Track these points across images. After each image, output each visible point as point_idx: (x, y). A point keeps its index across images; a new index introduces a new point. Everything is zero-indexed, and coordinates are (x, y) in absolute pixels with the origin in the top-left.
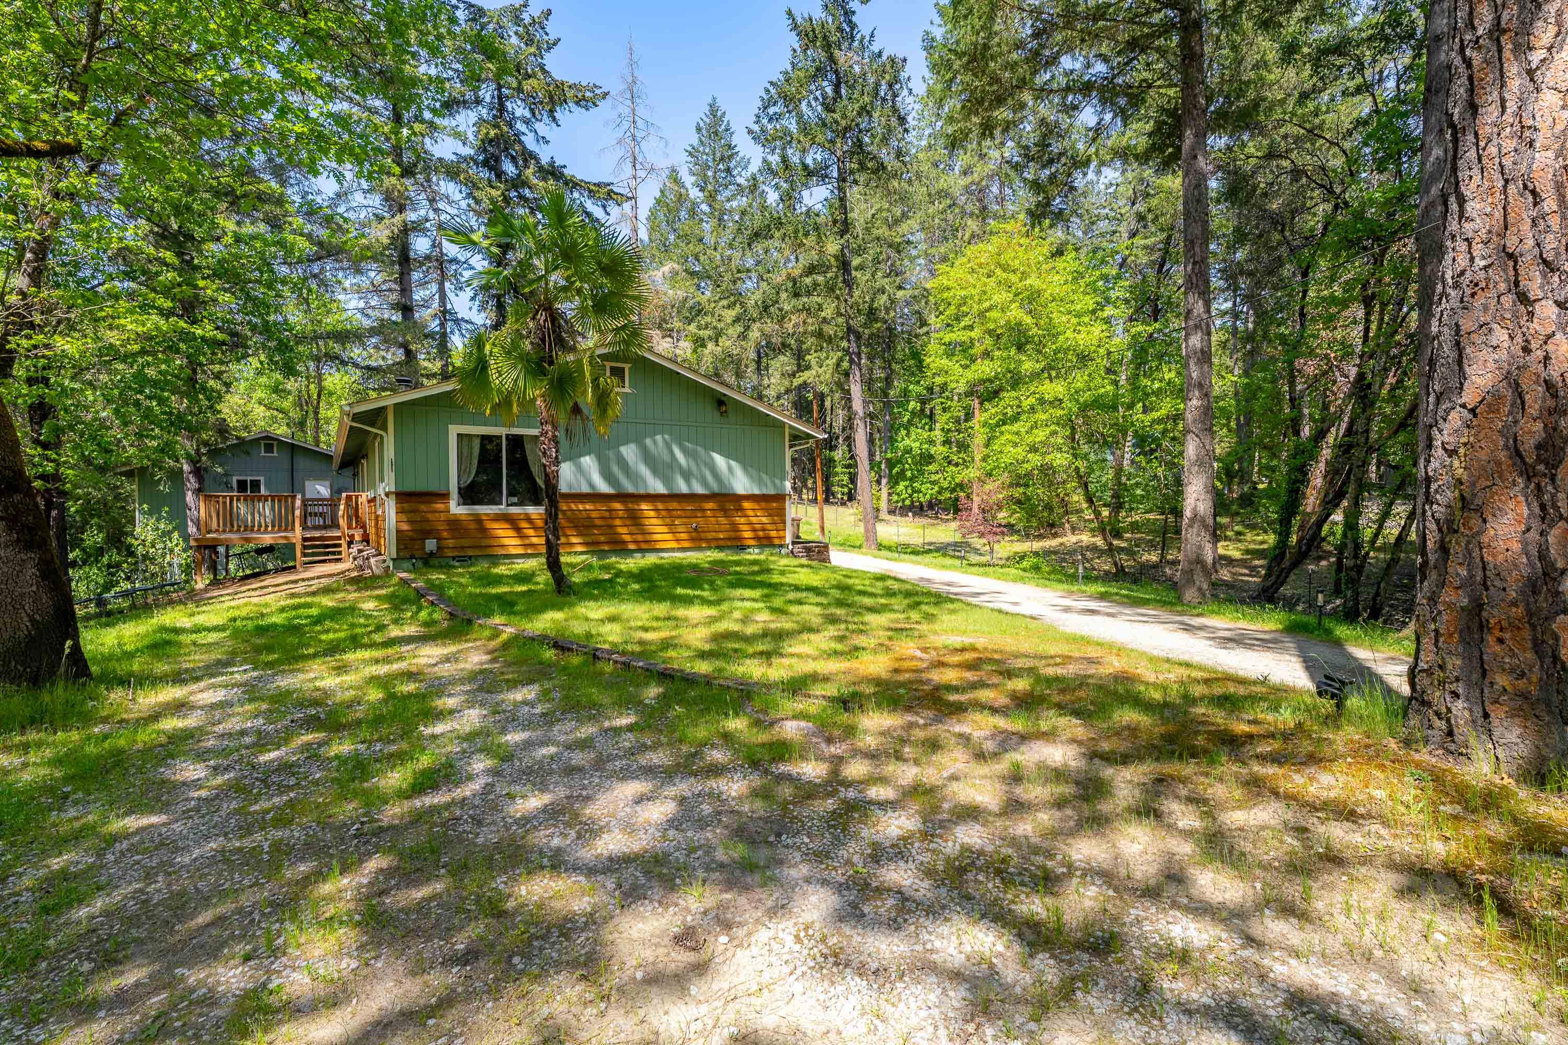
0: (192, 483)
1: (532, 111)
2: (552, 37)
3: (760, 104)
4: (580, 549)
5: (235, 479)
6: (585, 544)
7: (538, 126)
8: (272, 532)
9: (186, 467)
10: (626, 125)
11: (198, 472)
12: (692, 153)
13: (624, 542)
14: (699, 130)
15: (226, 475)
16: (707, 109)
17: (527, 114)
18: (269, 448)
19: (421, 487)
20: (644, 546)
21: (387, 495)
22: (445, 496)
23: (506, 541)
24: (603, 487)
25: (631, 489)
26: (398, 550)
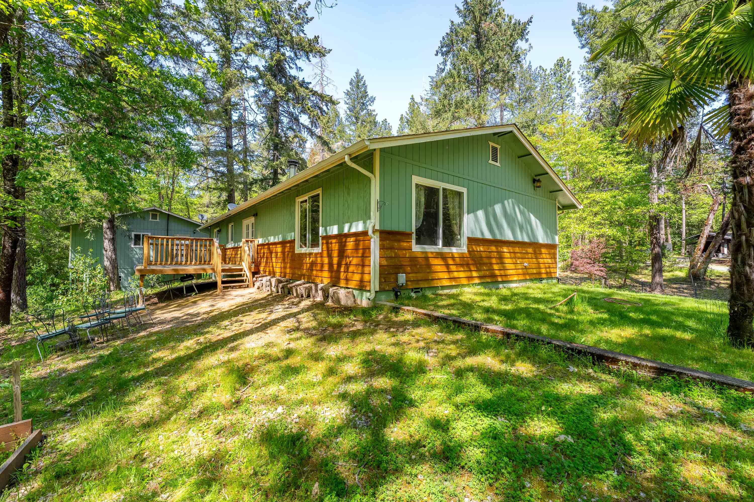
0: (108, 235)
1: (295, 54)
2: (309, 16)
3: (440, 45)
4: (477, 281)
5: (133, 234)
6: (480, 277)
7: (297, 62)
8: (195, 264)
9: (105, 225)
10: (318, 78)
11: (113, 228)
12: (347, 93)
13: (496, 276)
14: (351, 83)
15: (129, 230)
16: (355, 75)
17: (293, 55)
18: (154, 217)
19: (395, 228)
20: (505, 279)
21: (374, 231)
22: (409, 235)
23: (441, 275)
24: (488, 236)
25: (499, 237)
26: (381, 283)
